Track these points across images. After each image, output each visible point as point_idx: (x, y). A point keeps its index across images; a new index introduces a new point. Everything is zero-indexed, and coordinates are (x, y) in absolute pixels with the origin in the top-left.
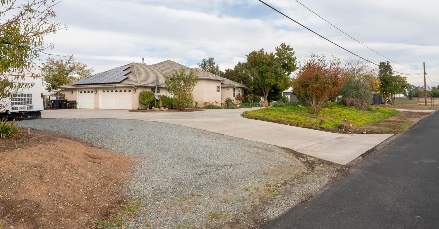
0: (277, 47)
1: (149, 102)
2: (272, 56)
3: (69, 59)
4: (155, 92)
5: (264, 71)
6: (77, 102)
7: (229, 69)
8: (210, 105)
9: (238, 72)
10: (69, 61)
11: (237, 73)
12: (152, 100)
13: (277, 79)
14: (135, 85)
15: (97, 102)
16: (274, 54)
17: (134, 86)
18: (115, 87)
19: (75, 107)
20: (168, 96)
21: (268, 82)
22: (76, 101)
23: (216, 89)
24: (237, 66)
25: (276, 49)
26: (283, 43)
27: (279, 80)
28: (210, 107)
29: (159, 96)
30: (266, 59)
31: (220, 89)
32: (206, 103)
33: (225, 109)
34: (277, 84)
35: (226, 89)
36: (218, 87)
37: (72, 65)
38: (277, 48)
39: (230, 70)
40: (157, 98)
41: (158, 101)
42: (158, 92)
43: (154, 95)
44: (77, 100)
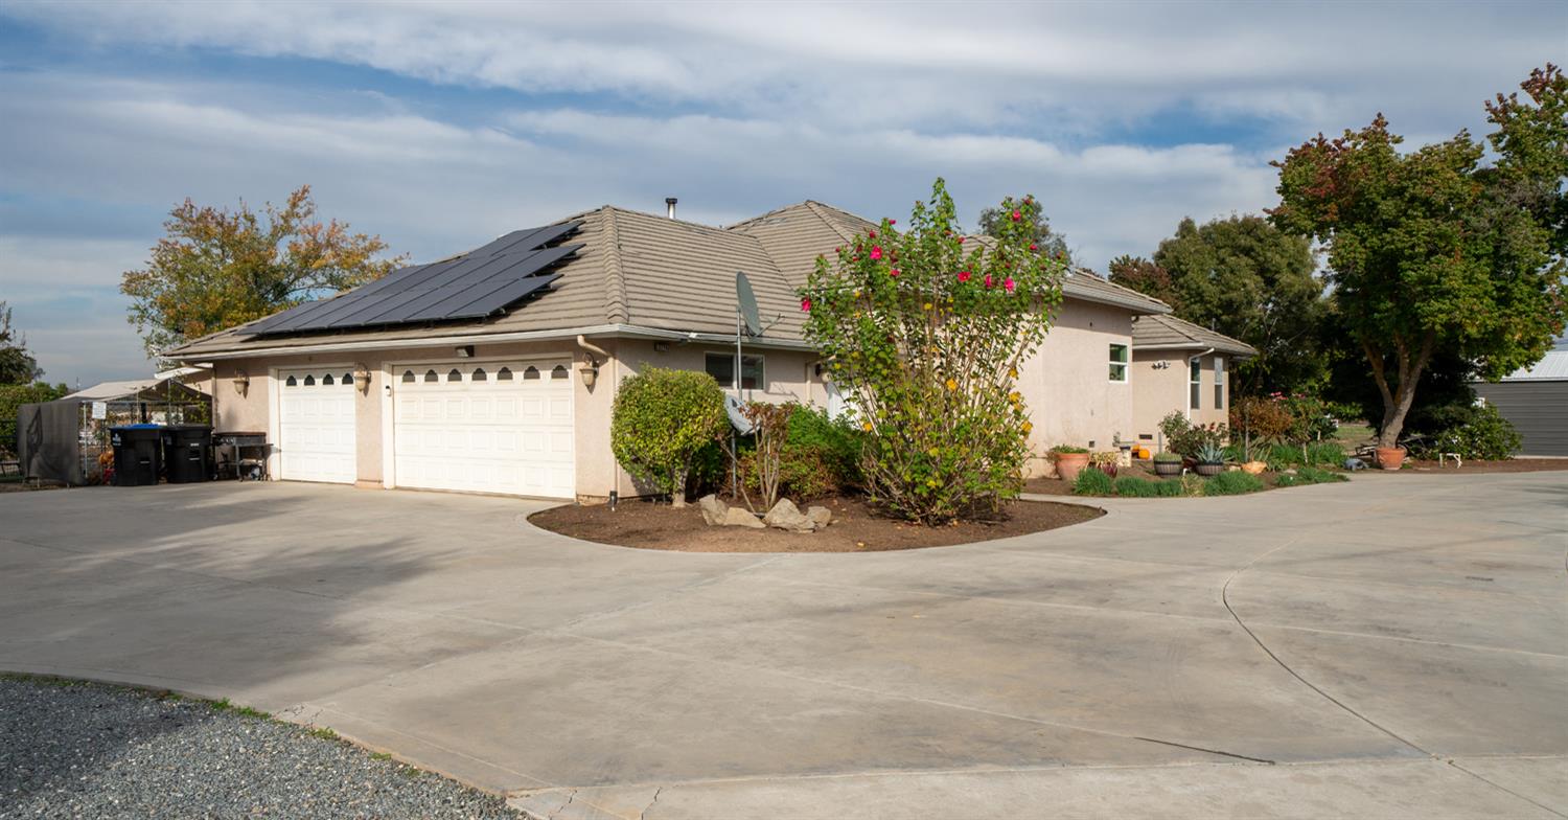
0: (1501, 99)
1: (683, 453)
2: (1461, 154)
3: (285, 208)
4: (726, 380)
5: (1412, 247)
6: (272, 439)
7: (1133, 257)
8: (1092, 464)
9: (1184, 273)
10: (286, 219)
11: (1181, 280)
12: (702, 441)
13: (1504, 300)
14: (586, 330)
15: (369, 448)
16: (1475, 141)
17: (580, 340)
18: (471, 350)
19: (257, 471)
20: (815, 409)
21: (1443, 317)
22: (264, 435)
23: (1106, 363)
24: (1171, 242)
25: (1494, 111)
26: (1544, 68)
27: (1521, 307)
28: (1103, 480)
29: (756, 410)
30: (1429, 173)
31: (1129, 366)
32: (1066, 450)
33: (1208, 498)
34: (1503, 330)
35: (1151, 363)
36: (1116, 352)
37: (302, 241)
38: (1496, 104)
39: (1135, 265)
40: (745, 425)
41: (748, 441)
42: (749, 383)
43: (720, 398)
44: (267, 425)
